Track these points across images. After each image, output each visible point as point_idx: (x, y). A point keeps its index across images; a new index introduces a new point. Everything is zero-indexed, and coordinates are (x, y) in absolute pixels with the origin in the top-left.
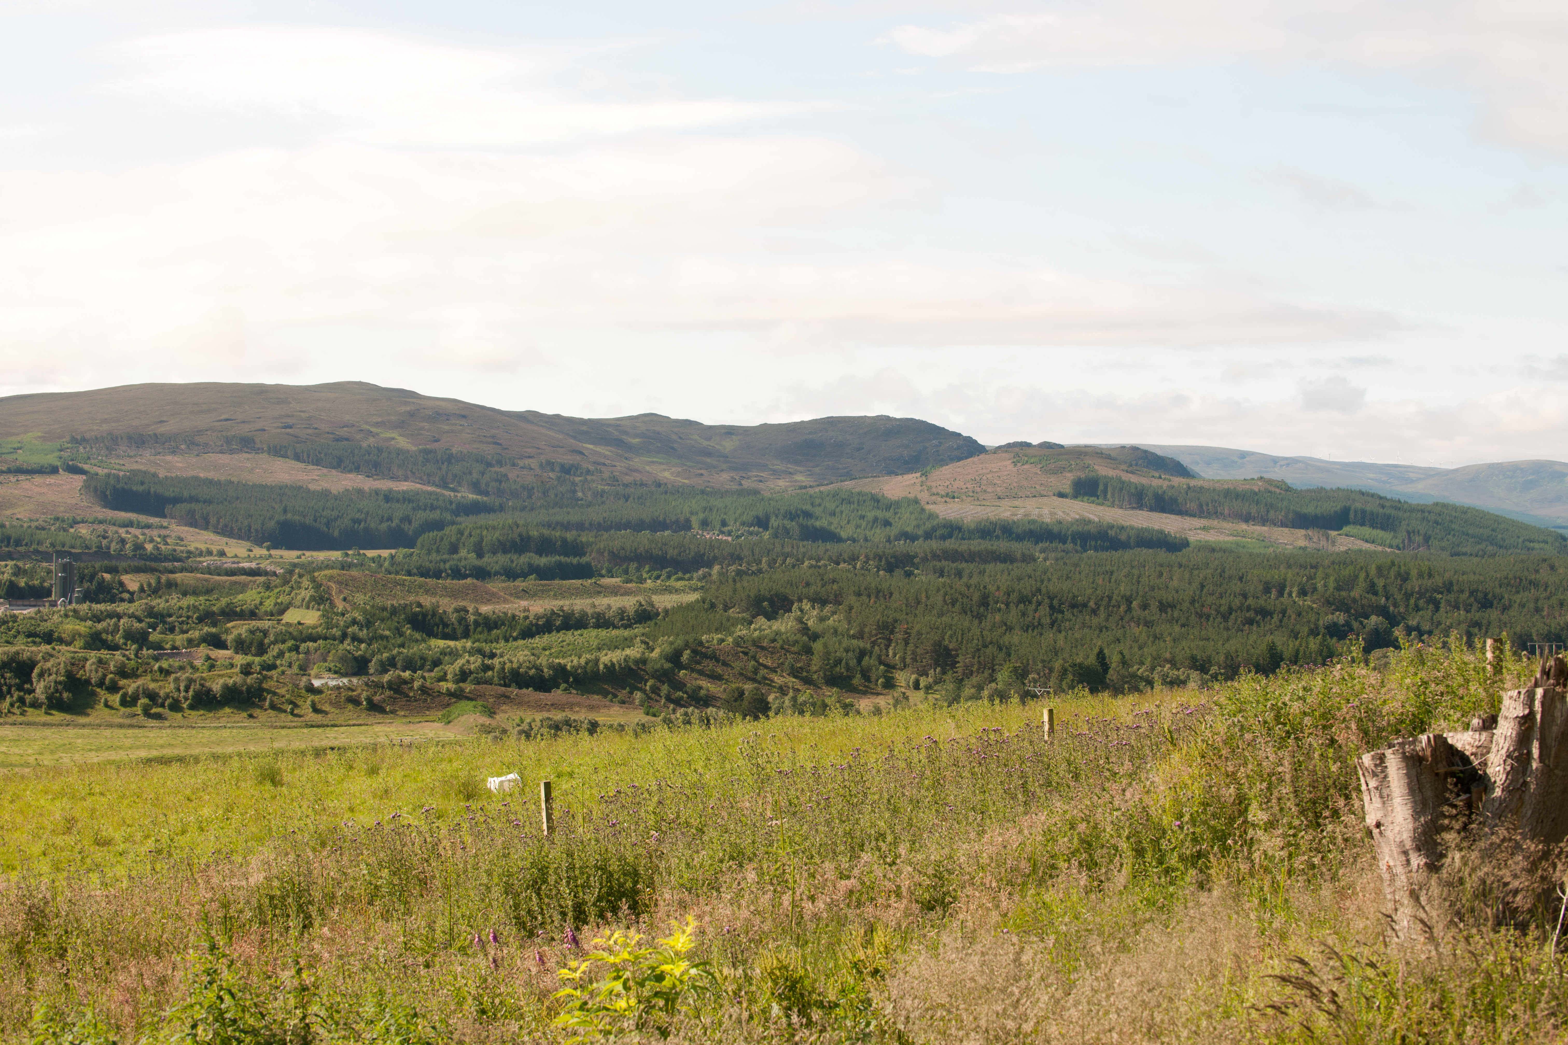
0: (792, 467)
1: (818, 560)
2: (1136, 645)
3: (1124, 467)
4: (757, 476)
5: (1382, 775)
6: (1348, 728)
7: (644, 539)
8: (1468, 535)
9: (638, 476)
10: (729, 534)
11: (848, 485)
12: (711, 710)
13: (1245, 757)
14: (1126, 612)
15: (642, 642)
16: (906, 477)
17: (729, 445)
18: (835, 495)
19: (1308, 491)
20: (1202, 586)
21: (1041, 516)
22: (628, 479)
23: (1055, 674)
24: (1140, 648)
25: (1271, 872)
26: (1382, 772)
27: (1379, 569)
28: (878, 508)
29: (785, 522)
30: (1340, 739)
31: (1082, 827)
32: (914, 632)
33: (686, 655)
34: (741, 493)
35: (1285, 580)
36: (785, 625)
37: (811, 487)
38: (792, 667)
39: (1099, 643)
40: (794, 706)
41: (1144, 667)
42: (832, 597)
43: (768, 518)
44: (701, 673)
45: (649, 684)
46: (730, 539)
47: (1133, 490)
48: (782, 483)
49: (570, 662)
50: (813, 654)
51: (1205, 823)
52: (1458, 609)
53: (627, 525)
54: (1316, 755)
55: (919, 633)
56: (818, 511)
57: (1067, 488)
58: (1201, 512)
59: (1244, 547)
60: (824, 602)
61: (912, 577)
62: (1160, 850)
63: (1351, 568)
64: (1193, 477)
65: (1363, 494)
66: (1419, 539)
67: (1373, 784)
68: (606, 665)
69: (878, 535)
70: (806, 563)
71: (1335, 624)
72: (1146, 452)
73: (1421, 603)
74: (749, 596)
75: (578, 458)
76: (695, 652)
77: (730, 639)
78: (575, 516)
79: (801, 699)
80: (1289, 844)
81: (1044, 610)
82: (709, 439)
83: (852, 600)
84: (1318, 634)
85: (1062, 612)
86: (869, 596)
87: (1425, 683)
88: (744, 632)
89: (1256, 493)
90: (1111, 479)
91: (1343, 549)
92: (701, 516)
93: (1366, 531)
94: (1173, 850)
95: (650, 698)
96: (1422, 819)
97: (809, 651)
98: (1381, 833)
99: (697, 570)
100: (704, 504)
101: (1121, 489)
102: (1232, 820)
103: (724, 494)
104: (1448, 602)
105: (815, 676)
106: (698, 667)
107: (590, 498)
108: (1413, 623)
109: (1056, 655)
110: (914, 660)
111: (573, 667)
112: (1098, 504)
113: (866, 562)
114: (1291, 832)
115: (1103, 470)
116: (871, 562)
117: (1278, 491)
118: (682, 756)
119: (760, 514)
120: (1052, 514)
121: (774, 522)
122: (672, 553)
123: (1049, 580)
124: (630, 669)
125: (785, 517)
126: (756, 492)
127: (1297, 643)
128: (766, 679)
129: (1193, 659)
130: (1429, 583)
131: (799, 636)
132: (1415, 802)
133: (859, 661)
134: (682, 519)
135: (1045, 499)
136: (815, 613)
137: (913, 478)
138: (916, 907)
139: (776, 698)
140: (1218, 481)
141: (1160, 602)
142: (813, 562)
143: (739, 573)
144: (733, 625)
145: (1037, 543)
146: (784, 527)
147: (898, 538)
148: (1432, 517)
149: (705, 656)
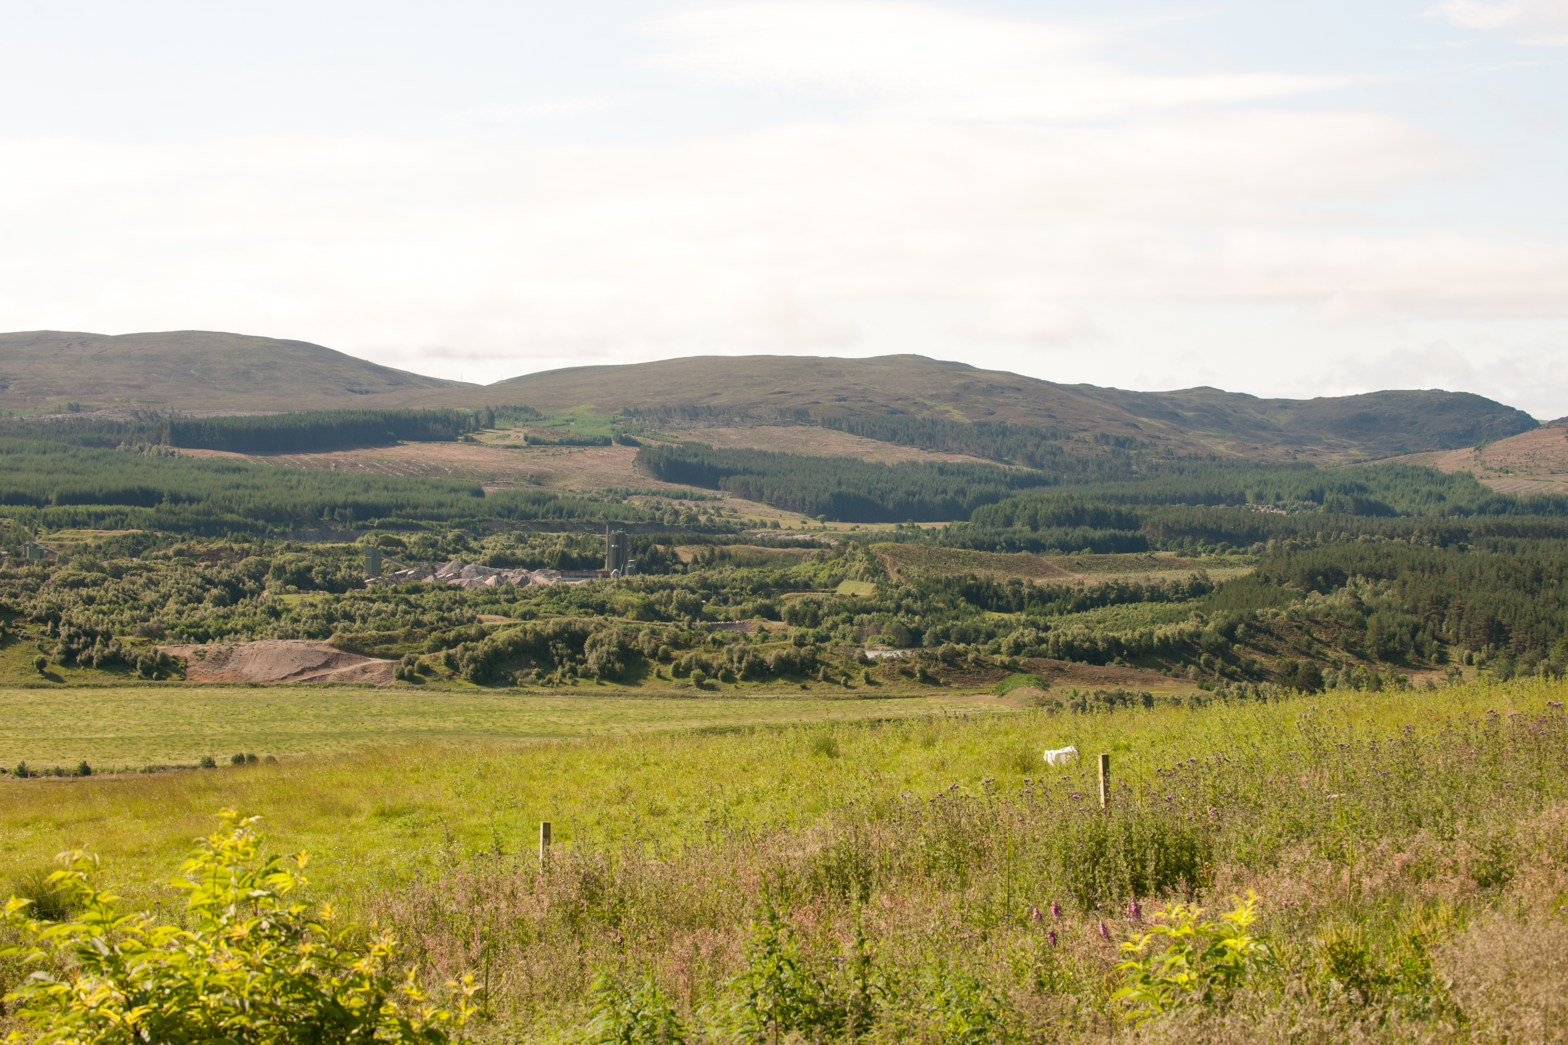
0: (1346, 441)
1: (1373, 535)
4: (1311, 450)
7: (1199, 513)
9: (1192, 450)
10: (1284, 508)
11: (1402, 459)
12: (1262, 686)
15: (1197, 616)
16: (1460, 451)
17: (1283, 419)
18: (1389, 469)
22: (1182, 453)
28: (1432, 482)
29: (1340, 496)
32: (1467, 607)
33: (1240, 629)
34: (1295, 467)
36: (1339, 599)
37: (1365, 461)
38: (1346, 642)
40: (1347, 681)
42: (1386, 571)
43: (1322, 492)
44: (1255, 647)
45: (1202, 658)
46: (1284, 513)
48: (1336, 457)
49: (1125, 635)
50: (1366, 629)
53: (1182, 499)
55: (1473, 609)
56: (1372, 485)
60: (1378, 577)
61: (1466, 552)
68: (1160, 639)
69: (1432, 509)
70: (1361, 537)
74: (1303, 570)
75: (1133, 431)
76: (1249, 626)
77: (1284, 613)
78: (1130, 490)
79: (1354, 674)
82: (1264, 413)
83: (1406, 574)
86: (1423, 571)
88: (1298, 606)
92: (1256, 490)
95: (1204, 672)
97: (1362, 626)
99: (1252, 544)
100: (1259, 478)
103: (1278, 467)
105: (1369, 651)
106: (1252, 641)
107: (1144, 472)
110: (1467, 635)
111: (1127, 640)
113: (1420, 537)
116: (1425, 537)
118: (1240, 729)
119: (1315, 488)
121: (1328, 496)
122: (1226, 526)
124: (1184, 642)
125: (1339, 491)
126: (1310, 466)
128: (1320, 653)
131: (1352, 611)
133: (1413, 636)
134: (1236, 492)
136: (1369, 587)
137: (1466, 452)
138: (1473, 884)
139: (1330, 672)
142: (1368, 537)
143: (1294, 547)
144: (1287, 599)
146: (1339, 502)
147: (1452, 513)
149: (1259, 630)
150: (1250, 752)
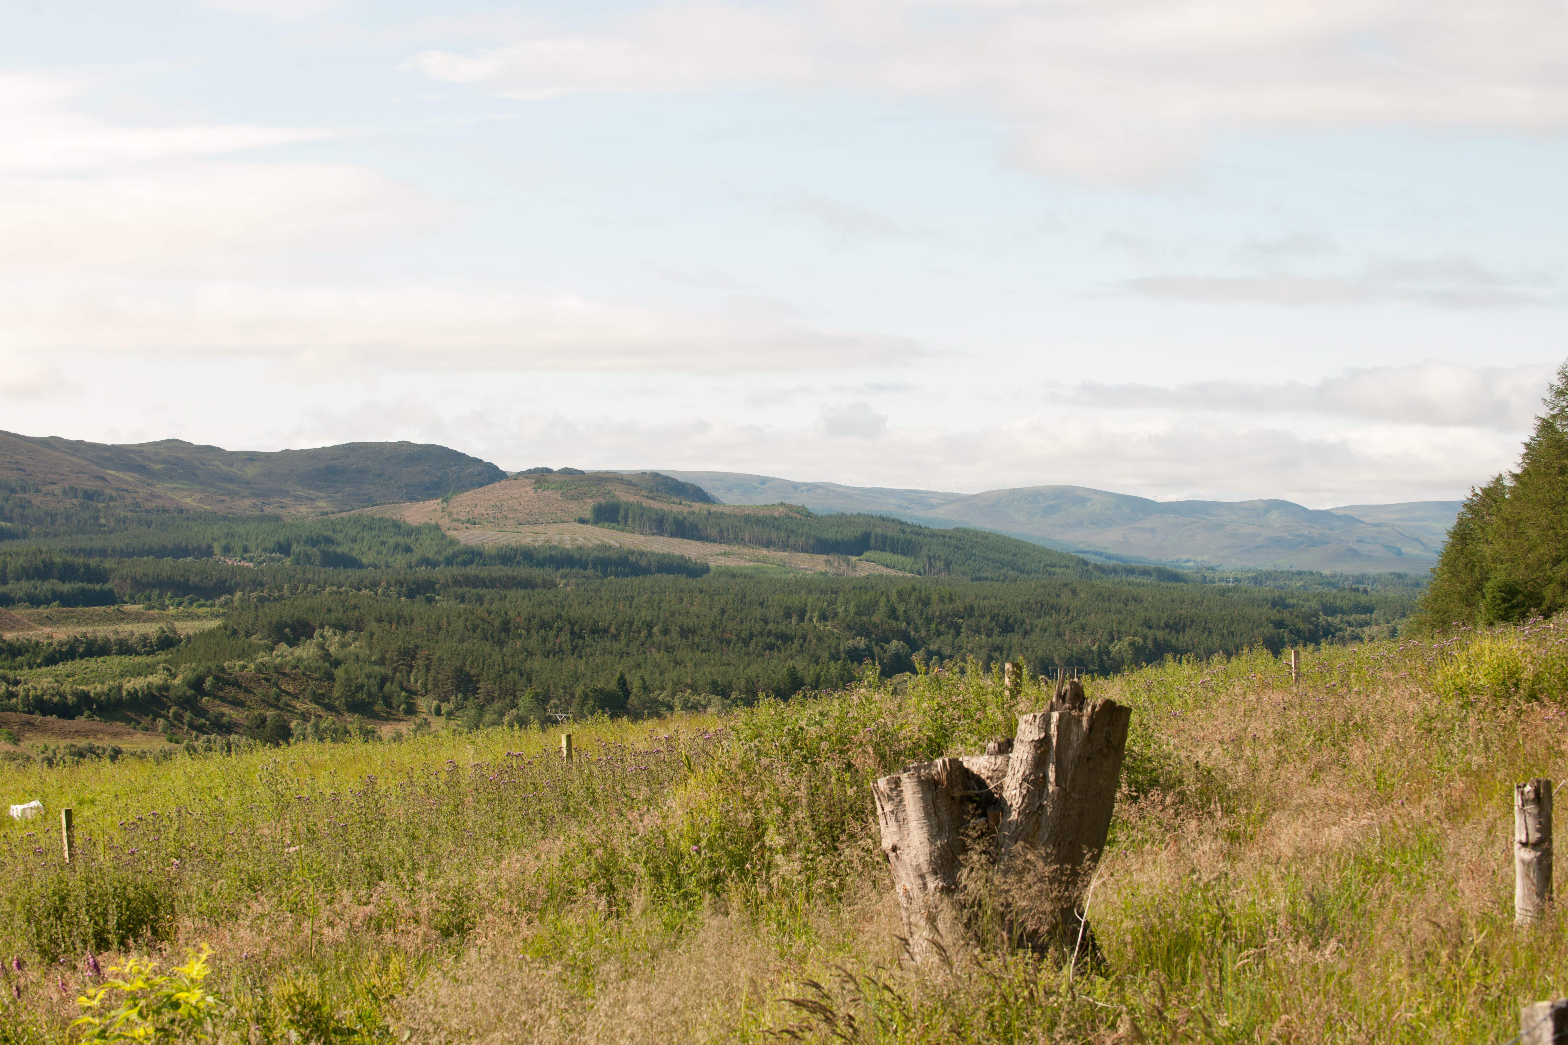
0: (313, 493)
1: (340, 586)
2: (657, 671)
3: (645, 493)
4: (278, 502)
5: (898, 799)
6: (864, 752)
7: (167, 566)
8: (988, 560)
9: (160, 503)
10: (251, 560)
11: (369, 511)
12: (233, 737)
13: (762, 781)
14: (647, 637)
15: (165, 669)
16: (427, 503)
17: (251, 471)
18: (357, 521)
19: (829, 516)
20: (723, 612)
21: (561, 541)
22: (150, 505)
23: (576, 701)
24: (661, 674)
25: (788, 896)
26: (898, 796)
27: (900, 594)
28: (400, 534)
29: (307, 548)
30: (857, 763)
31: (599, 852)
32: (435, 658)
33: (209, 682)
34: (263, 519)
35: (806, 605)
36: (307, 651)
37: (332, 513)
38: (314, 694)
39: (620, 668)
40: (316, 732)
41: (665, 693)
42: (353, 623)
43: (289, 545)
44: (223, 699)
45: (171, 711)
46: (252, 565)
47: (654, 516)
48: (303, 509)
49: (95, 689)
50: (334, 680)
51: (723, 847)
52: (980, 633)
53: (149, 552)
54: (833, 780)
55: (441, 659)
56: (339, 537)
57: (588, 514)
58: (721, 538)
59: (764, 572)
60: (345, 629)
61: (433, 603)
62: (678, 875)
63: (872, 593)
64: (714, 503)
65: (884, 519)
66: (940, 564)
67: (888, 807)
68: (129, 692)
69: (400, 561)
70: (328, 589)
71: (856, 649)
72: (666, 478)
73: (942, 627)
74: (271, 623)
75: (101, 484)
76: (217, 679)
77: (252, 666)
78: (98, 543)
79: (323, 725)
80: (807, 868)
81: (565, 636)
82: (231, 465)
83: (373, 626)
84: (839, 659)
85: (583, 638)
86: (390, 622)
87: (942, 708)
88: (266, 659)
89: (776, 519)
90: (632, 505)
91: (863, 574)
92: (223, 542)
93: (887, 556)
94: (691, 874)
95: (173, 725)
96: (938, 843)
97: (330, 677)
98: (897, 857)
99: (219, 596)
100: (226, 530)
101: (642, 515)
102: (750, 844)
103: (245, 520)
104: (969, 627)
105: (337, 703)
106: (221, 694)
107: (112, 524)
108: (934, 647)
109: (577, 680)
110: (436, 686)
111: (96, 694)
112: (619, 530)
113: (388, 588)
114: (810, 856)
115: (624, 496)
116: (392, 589)
117: (798, 516)
118: (204, 783)
119: (282, 540)
120: (573, 540)
121: (295, 548)
122: (194, 579)
123: (570, 606)
124: (153, 696)
125: (306, 543)
126: (278, 518)
127: (818, 668)
128: (288, 705)
129: (714, 684)
130: (949, 607)
131: (320, 662)
132: (931, 826)
133: (381, 687)
134: (204, 545)
135: (566, 525)
136: (336, 639)
137: (434, 504)
138: (435, 934)
139: (298, 724)
140: (739, 507)
141: (681, 628)
142: (335, 589)
143: (261, 599)
144: (255, 651)
145: (557, 569)
146: (306, 554)
147: (418, 564)
148: (954, 542)
149: (227, 683)
150: (213, 804)
